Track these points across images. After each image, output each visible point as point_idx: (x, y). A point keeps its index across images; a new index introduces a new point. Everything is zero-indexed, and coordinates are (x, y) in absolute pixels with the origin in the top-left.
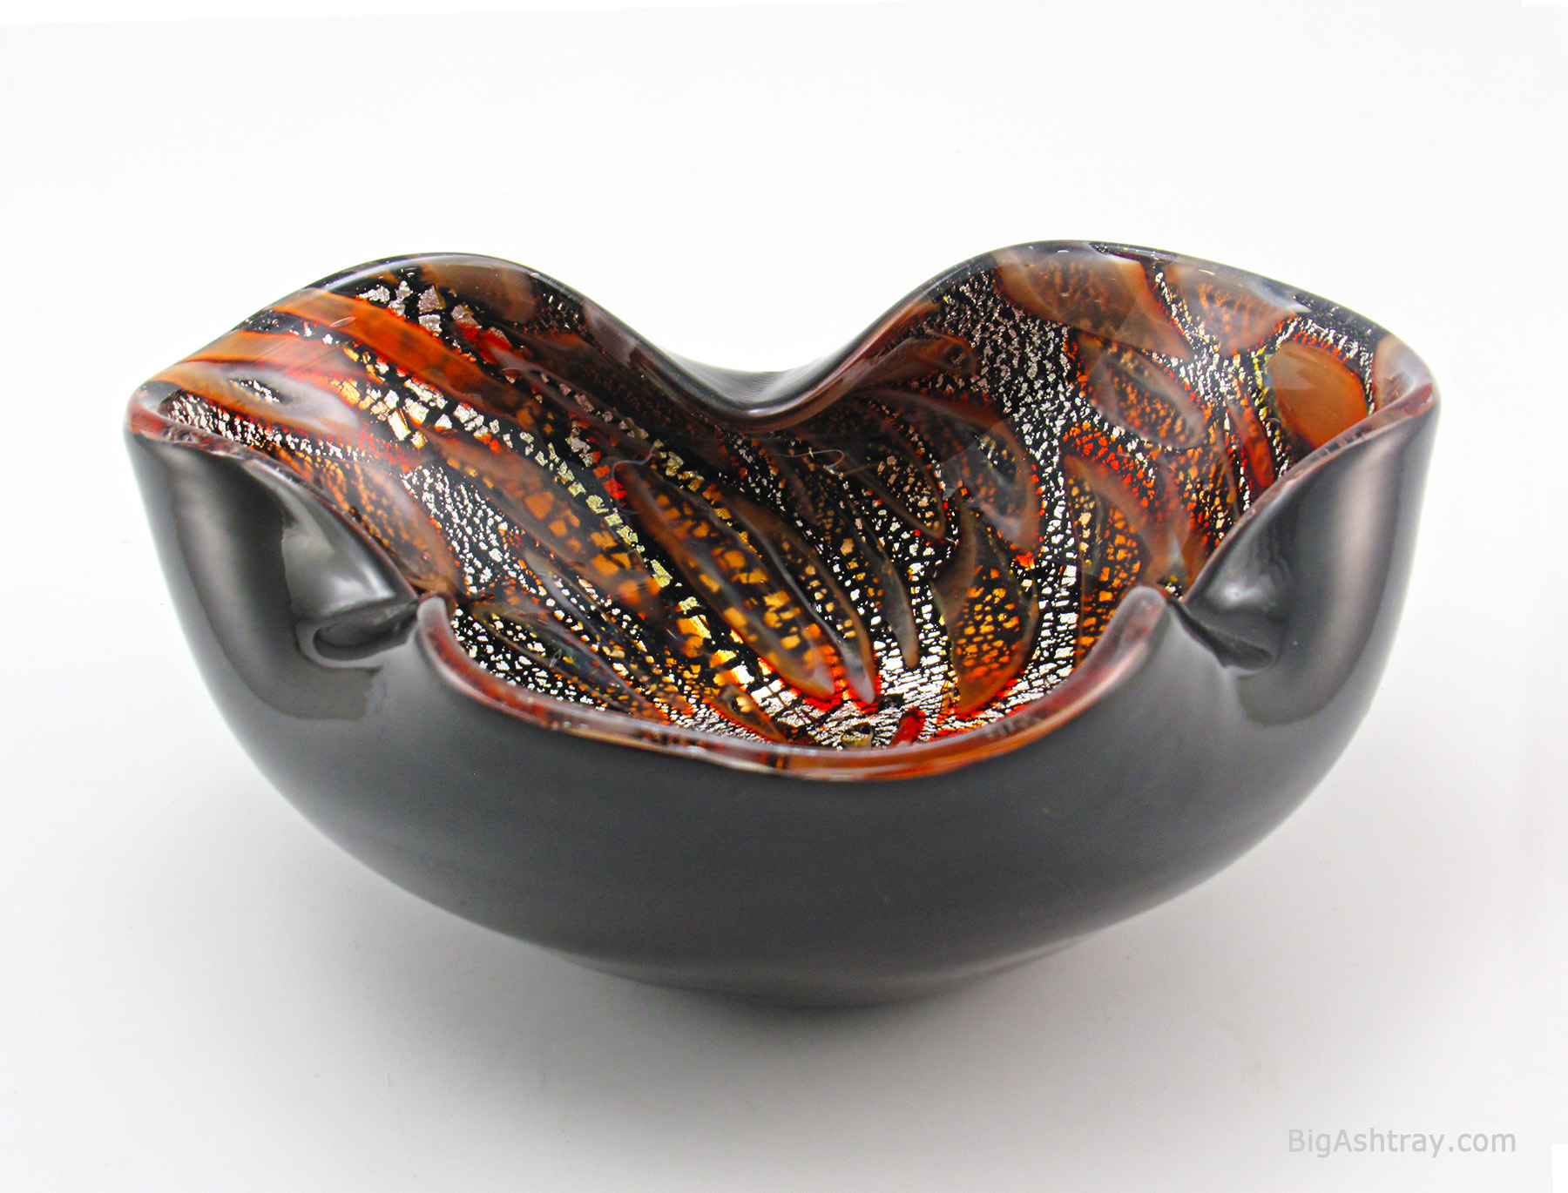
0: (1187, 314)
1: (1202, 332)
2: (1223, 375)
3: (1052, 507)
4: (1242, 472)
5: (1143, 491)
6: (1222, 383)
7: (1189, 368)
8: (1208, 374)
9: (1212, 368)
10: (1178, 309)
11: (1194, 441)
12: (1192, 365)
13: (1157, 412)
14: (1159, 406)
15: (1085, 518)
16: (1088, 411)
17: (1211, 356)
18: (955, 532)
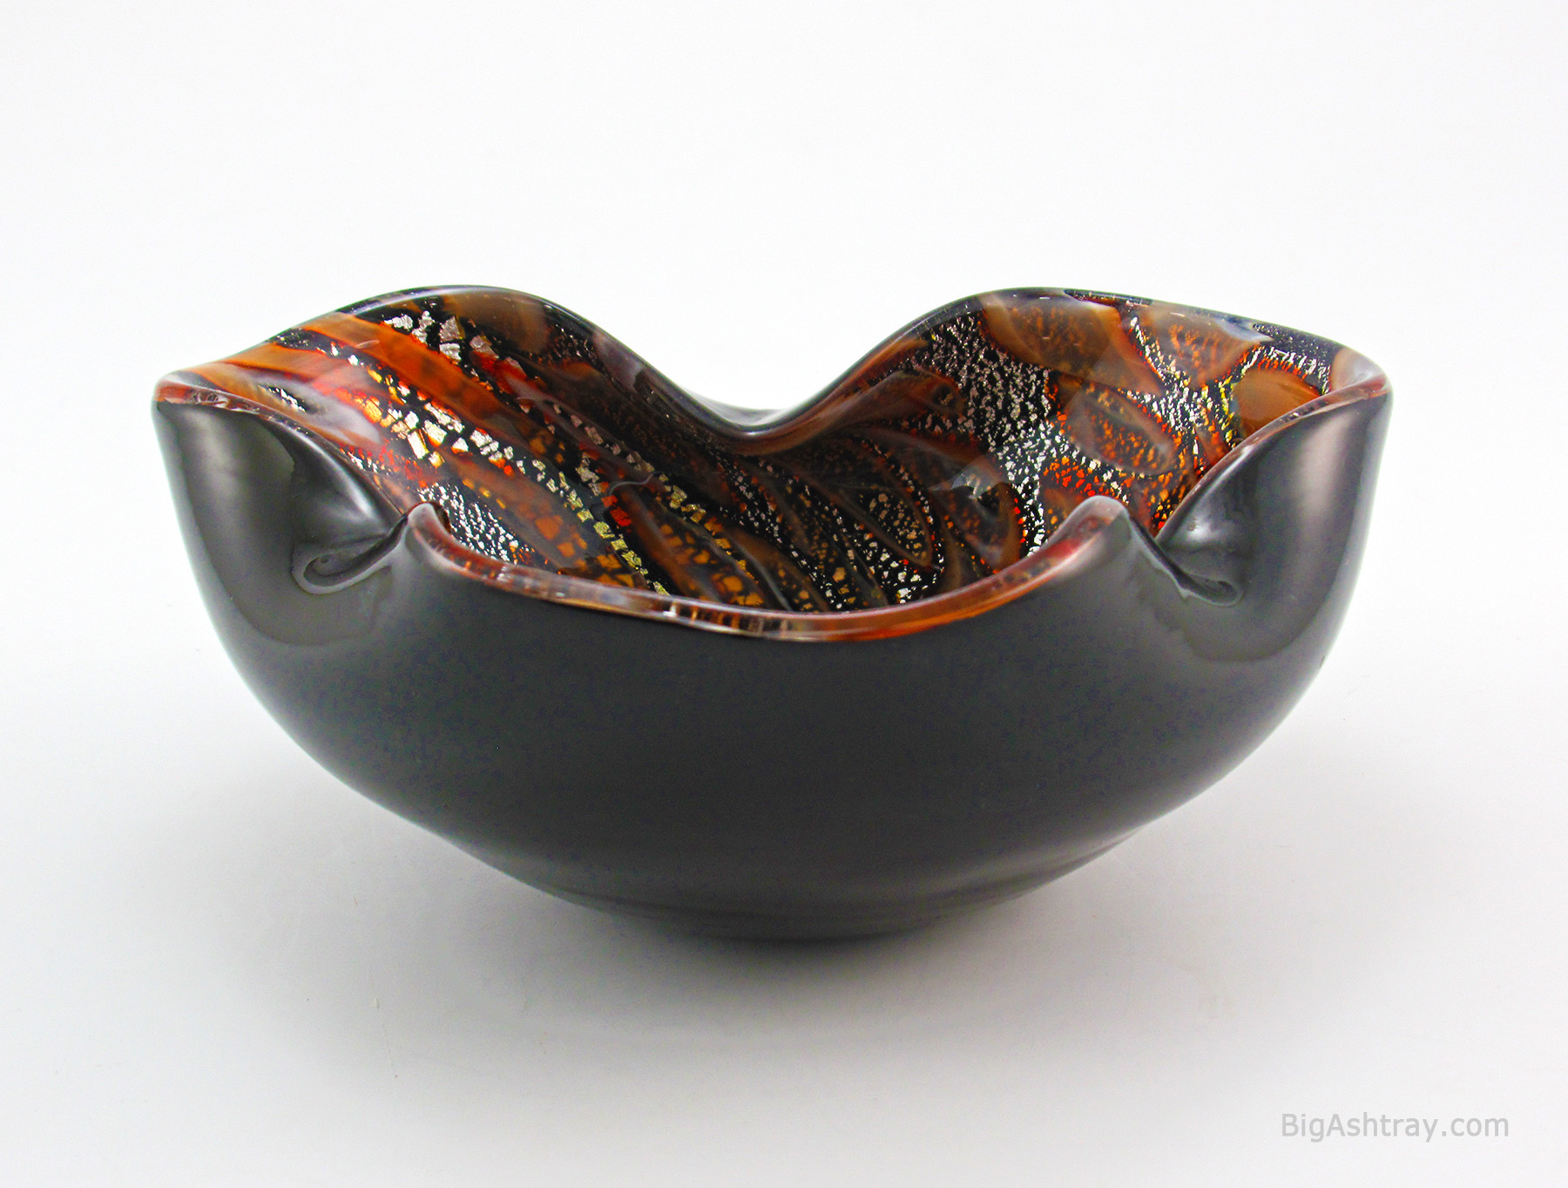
0: (1159, 354)
1: (1173, 369)
2: (1192, 406)
3: (1032, 535)
6: (1192, 413)
8: (1178, 407)
9: (1182, 401)
10: (1151, 349)
11: (1164, 467)
12: (1164, 400)
13: (1132, 444)
14: (1133, 439)
16: (1067, 447)
17: (1181, 390)
18: (941, 561)
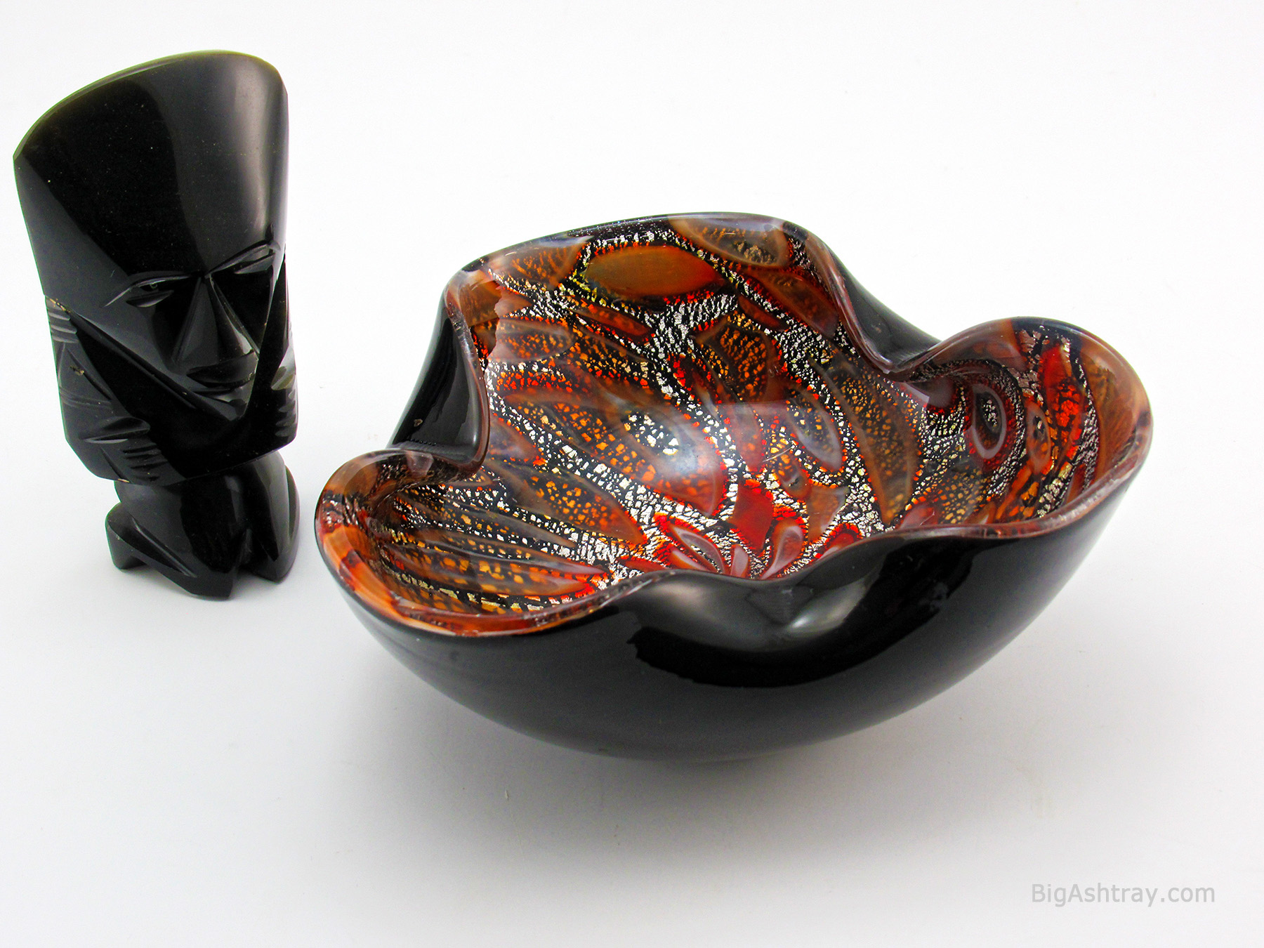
0: (515, 282)
1: (530, 286)
2: (558, 299)
3: (522, 427)
4: (617, 337)
5: (563, 386)
6: (561, 304)
7: (534, 308)
8: (548, 305)
9: (548, 301)
10: (508, 282)
11: (569, 342)
12: (535, 306)
13: (534, 342)
14: (533, 339)
15: (545, 420)
16: (498, 367)
17: (544, 294)
18: (493, 475)
